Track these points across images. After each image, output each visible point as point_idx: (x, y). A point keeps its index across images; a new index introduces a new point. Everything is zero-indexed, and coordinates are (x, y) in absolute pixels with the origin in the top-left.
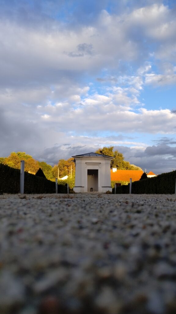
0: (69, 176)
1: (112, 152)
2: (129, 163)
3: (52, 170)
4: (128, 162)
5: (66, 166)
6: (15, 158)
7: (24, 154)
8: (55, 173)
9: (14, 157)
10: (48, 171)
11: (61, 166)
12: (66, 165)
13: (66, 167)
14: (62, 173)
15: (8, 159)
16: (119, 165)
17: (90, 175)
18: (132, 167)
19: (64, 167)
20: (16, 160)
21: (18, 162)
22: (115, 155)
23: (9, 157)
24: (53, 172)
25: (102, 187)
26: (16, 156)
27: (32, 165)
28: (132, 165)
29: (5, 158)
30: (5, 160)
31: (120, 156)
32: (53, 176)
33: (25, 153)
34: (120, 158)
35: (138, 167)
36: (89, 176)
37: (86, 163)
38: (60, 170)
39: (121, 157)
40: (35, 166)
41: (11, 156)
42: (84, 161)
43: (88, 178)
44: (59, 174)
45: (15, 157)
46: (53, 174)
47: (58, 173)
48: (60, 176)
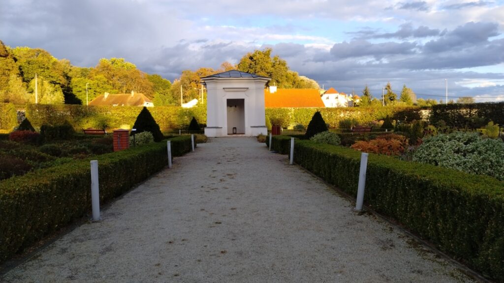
0: (200, 99)
1: (269, 58)
2: (297, 73)
3: (172, 88)
4: (295, 72)
5: (193, 81)
6: (107, 69)
7: (123, 61)
8: (175, 93)
9: (105, 67)
10: (164, 90)
11: (186, 81)
12: (194, 79)
13: (193, 84)
14: (188, 93)
15: (95, 70)
16: (280, 80)
17: (231, 106)
18: (302, 80)
19: (191, 82)
20: (110, 72)
21: (114, 76)
22: (274, 64)
23: (97, 67)
24: (173, 91)
25: (252, 127)
26: (109, 66)
27: (137, 80)
28: (302, 77)
29: (91, 69)
30: (91, 72)
31: (282, 64)
32: (174, 98)
33: (124, 59)
34: (282, 67)
35: (311, 80)
36: (229, 108)
37: (224, 88)
38: (184, 88)
39: (284, 66)
40: (142, 82)
41: (100, 65)
42: (220, 86)
43: (228, 111)
44: (183, 94)
45: (107, 67)
46: (173, 94)
47: (180, 93)
48: (184, 97)
